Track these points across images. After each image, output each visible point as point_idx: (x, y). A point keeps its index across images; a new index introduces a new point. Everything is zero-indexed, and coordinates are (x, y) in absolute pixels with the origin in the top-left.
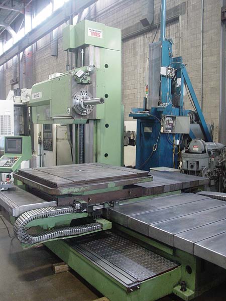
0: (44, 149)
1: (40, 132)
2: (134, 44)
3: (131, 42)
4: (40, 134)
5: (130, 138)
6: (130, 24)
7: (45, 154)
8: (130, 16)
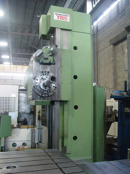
0: (42, 125)
1: (40, 111)
2: (122, 46)
3: (120, 45)
4: (39, 112)
5: (116, 116)
6: (119, 32)
7: (42, 128)
8: (119, 27)
